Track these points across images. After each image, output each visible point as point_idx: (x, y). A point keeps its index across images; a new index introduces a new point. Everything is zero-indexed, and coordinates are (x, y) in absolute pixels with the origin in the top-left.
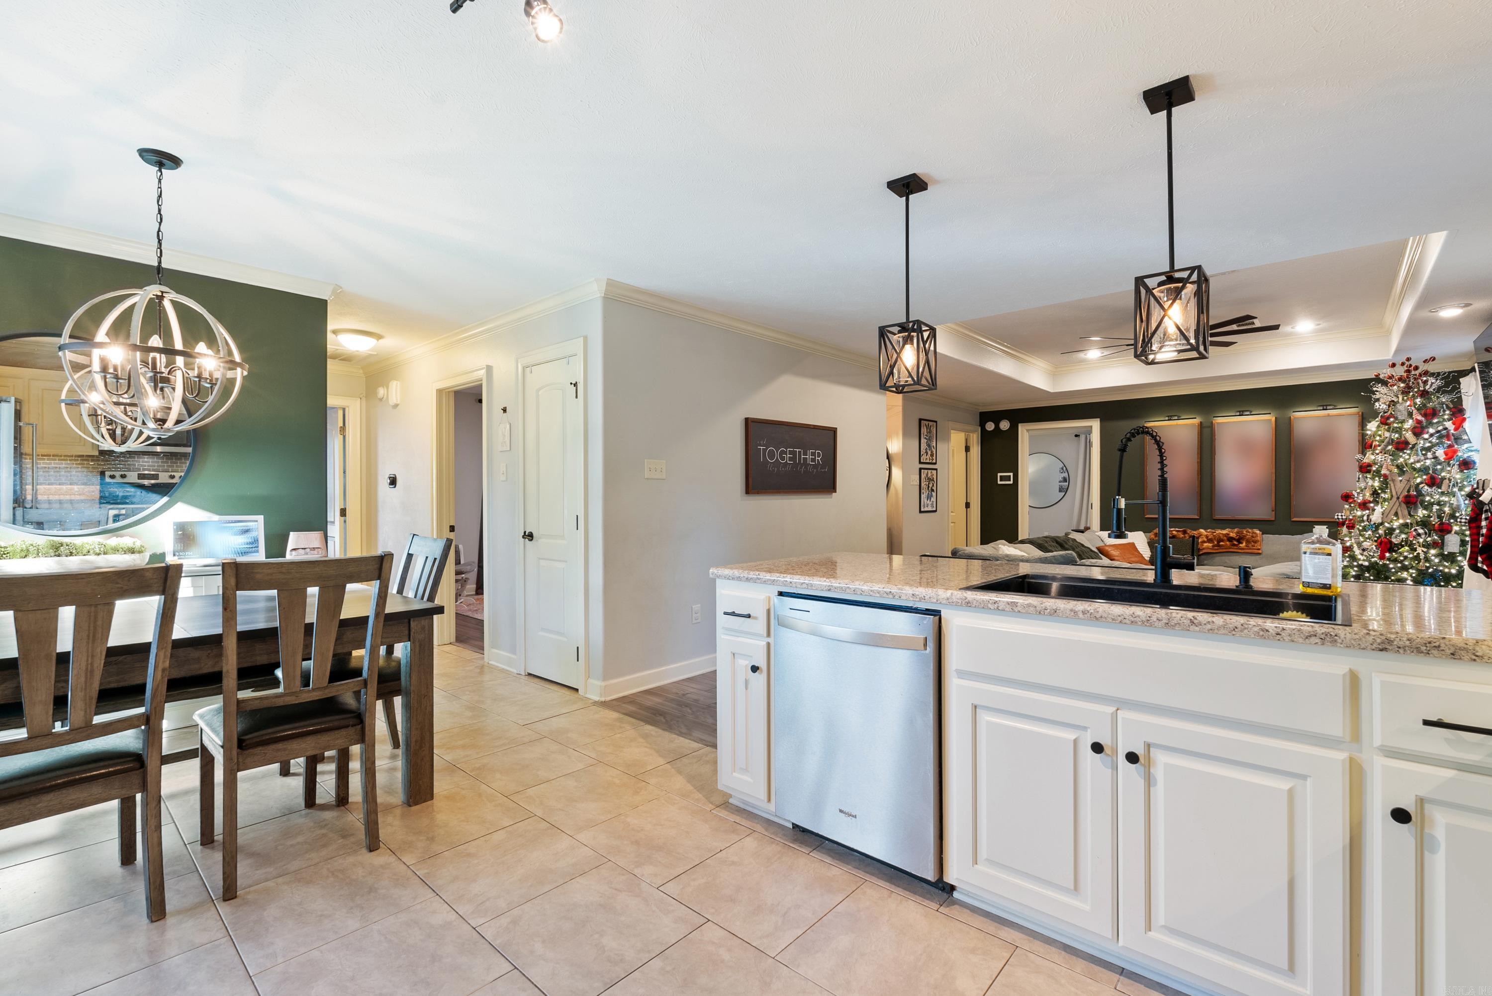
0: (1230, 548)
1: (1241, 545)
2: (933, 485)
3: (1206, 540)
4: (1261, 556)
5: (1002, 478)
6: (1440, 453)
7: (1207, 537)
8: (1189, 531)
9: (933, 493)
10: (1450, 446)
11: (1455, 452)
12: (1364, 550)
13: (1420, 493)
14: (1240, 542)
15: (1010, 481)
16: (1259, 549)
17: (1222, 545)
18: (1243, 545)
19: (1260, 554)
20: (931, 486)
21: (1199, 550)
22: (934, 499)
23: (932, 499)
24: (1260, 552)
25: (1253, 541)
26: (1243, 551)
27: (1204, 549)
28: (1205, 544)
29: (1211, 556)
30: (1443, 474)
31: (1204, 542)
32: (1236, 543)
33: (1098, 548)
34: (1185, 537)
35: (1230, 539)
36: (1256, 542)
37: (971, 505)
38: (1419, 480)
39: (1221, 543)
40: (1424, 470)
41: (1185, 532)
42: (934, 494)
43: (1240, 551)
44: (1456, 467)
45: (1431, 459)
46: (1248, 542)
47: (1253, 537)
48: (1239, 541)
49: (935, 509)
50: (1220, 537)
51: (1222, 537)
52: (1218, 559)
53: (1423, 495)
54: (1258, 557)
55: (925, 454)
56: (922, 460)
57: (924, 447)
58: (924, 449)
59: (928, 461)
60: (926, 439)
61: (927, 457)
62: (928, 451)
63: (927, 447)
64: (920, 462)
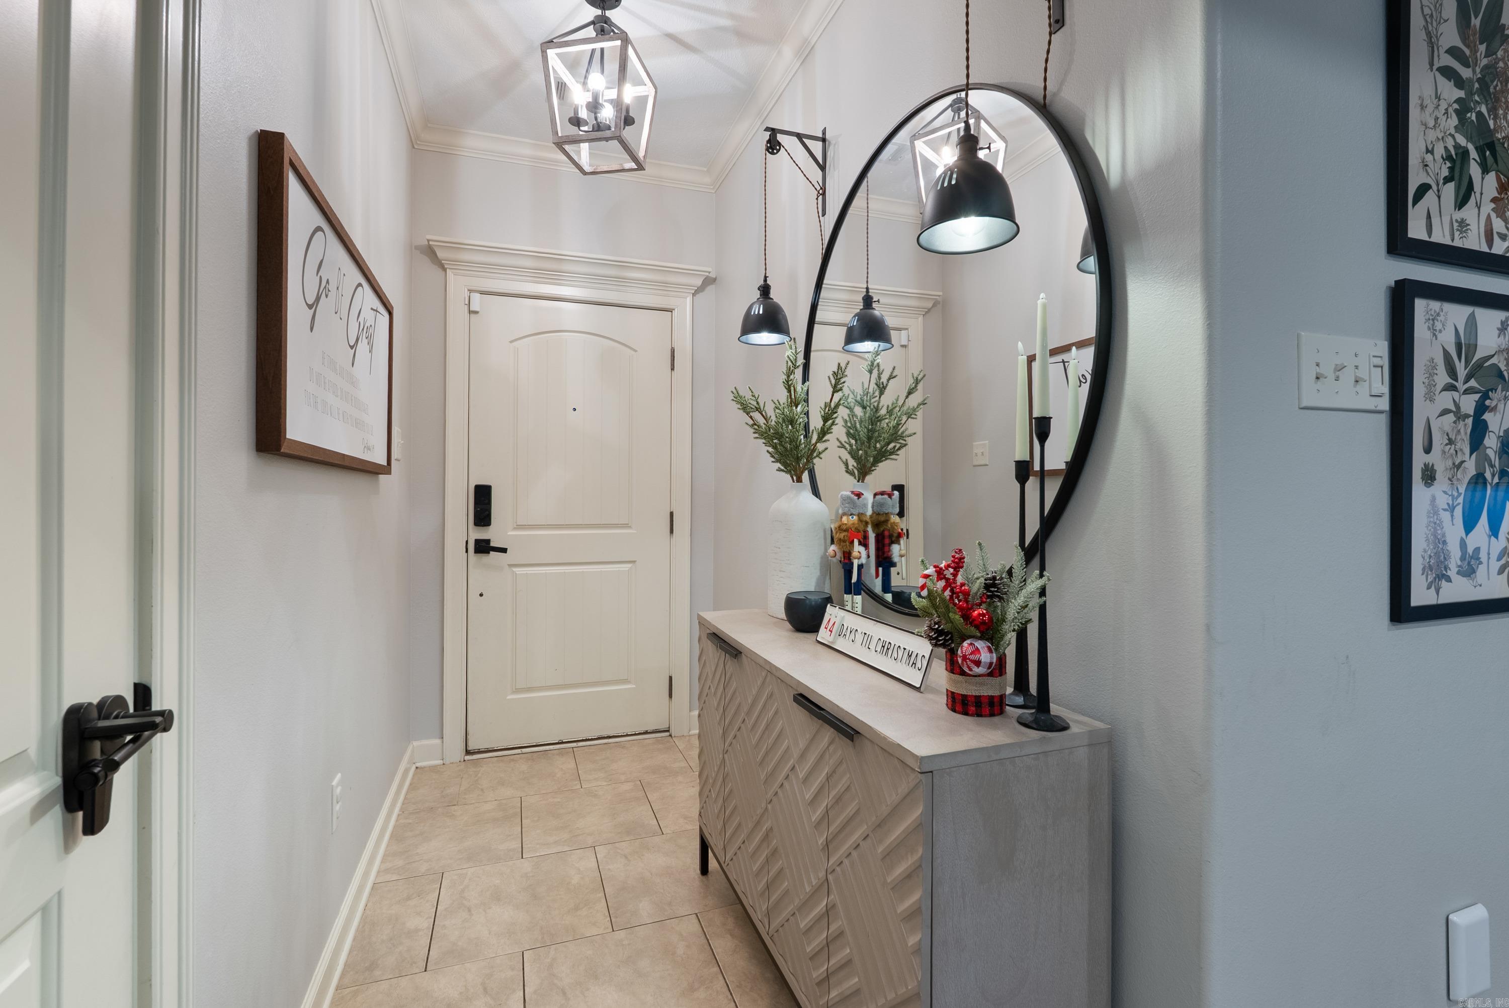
55: (1451, 186)
56: (1416, 230)
57: (1432, 135)
58: (1439, 151)
59: (1474, 241)
60: (1459, 83)
61: (1468, 213)
62: (1475, 170)
63: (1462, 140)
64: (1399, 243)
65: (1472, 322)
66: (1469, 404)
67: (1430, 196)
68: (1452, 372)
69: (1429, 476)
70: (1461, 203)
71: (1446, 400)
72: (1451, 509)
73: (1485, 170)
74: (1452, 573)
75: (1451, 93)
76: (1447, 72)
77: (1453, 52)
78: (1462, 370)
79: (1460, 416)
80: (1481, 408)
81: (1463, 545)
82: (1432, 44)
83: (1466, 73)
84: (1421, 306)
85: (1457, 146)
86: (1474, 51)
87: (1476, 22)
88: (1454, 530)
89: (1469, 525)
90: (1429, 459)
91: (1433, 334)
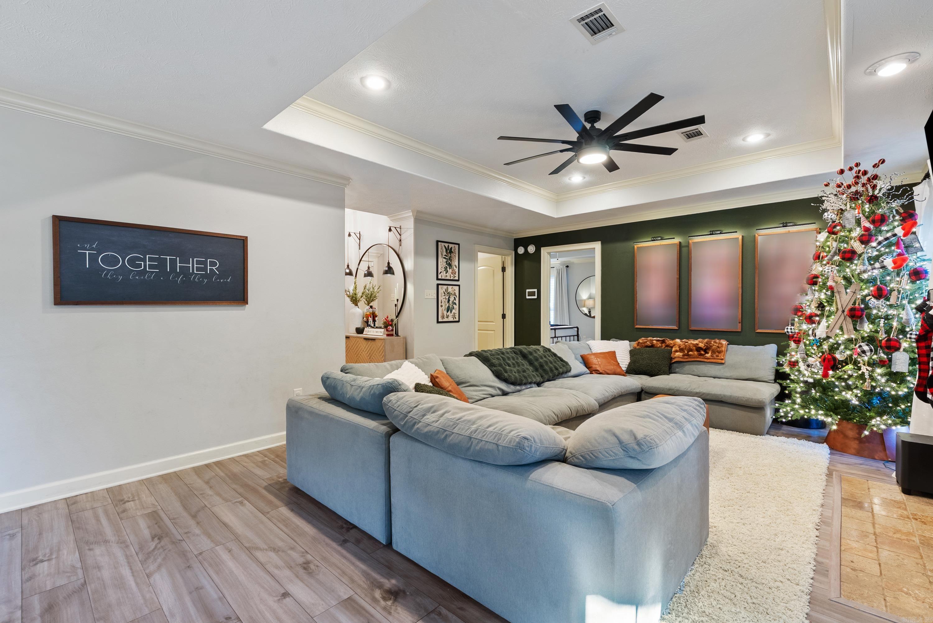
0: (698, 358)
1: (707, 355)
2: (454, 299)
3: (678, 349)
4: (724, 366)
5: (529, 294)
6: (889, 262)
7: (679, 347)
8: (666, 341)
9: (455, 306)
10: (899, 255)
11: (904, 260)
12: (809, 366)
13: (867, 307)
15: (535, 296)
16: (722, 359)
17: (691, 355)
18: (708, 355)
19: (722, 364)
20: (451, 299)
21: (672, 358)
23: (454, 311)
24: (723, 361)
25: (718, 351)
26: (708, 361)
27: (675, 358)
28: (677, 354)
29: (682, 364)
30: (891, 286)
31: (676, 351)
32: (703, 353)
33: (582, 356)
35: (699, 349)
36: (721, 352)
37: (507, 316)
38: (866, 292)
39: (690, 353)
40: (872, 281)
41: (663, 342)
43: (706, 360)
44: (906, 277)
45: (878, 268)
46: (713, 352)
47: (718, 347)
48: (706, 351)
49: (458, 320)
50: (690, 346)
51: (691, 347)
52: (688, 367)
53: (870, 308)
54: (721, 366)
55: (445, 271)
56: (440, 277)
57: (442, 265)
58: (443, 267)
59: (448, 278)
60: (446, 259)
61: (447, 274)
62: (448, 269)
63: (446, 266)
64: (438, 279)
65: (447, 287)
66: (447, 297)
67: (442, 273)
68: (445, 294)
69: (442, 307)
70: (446, 273)
71: (444, 297)
72: (445, 310)
73: (450, 269)
74: (445, 317)
76: (444, 258)
77: (445, 255)
78: (446, 293)
79: (446, 299)
80: (449, 298)
81: (447, 314)
82: (442, 254)
83: (447, 257)
84: (440, 286)
85: (446, 267)
86: (448, 254)
87: (448, 251)
88: (445, 312)
89: (448, 312)
90: (442, 305)
91: (442, 289)
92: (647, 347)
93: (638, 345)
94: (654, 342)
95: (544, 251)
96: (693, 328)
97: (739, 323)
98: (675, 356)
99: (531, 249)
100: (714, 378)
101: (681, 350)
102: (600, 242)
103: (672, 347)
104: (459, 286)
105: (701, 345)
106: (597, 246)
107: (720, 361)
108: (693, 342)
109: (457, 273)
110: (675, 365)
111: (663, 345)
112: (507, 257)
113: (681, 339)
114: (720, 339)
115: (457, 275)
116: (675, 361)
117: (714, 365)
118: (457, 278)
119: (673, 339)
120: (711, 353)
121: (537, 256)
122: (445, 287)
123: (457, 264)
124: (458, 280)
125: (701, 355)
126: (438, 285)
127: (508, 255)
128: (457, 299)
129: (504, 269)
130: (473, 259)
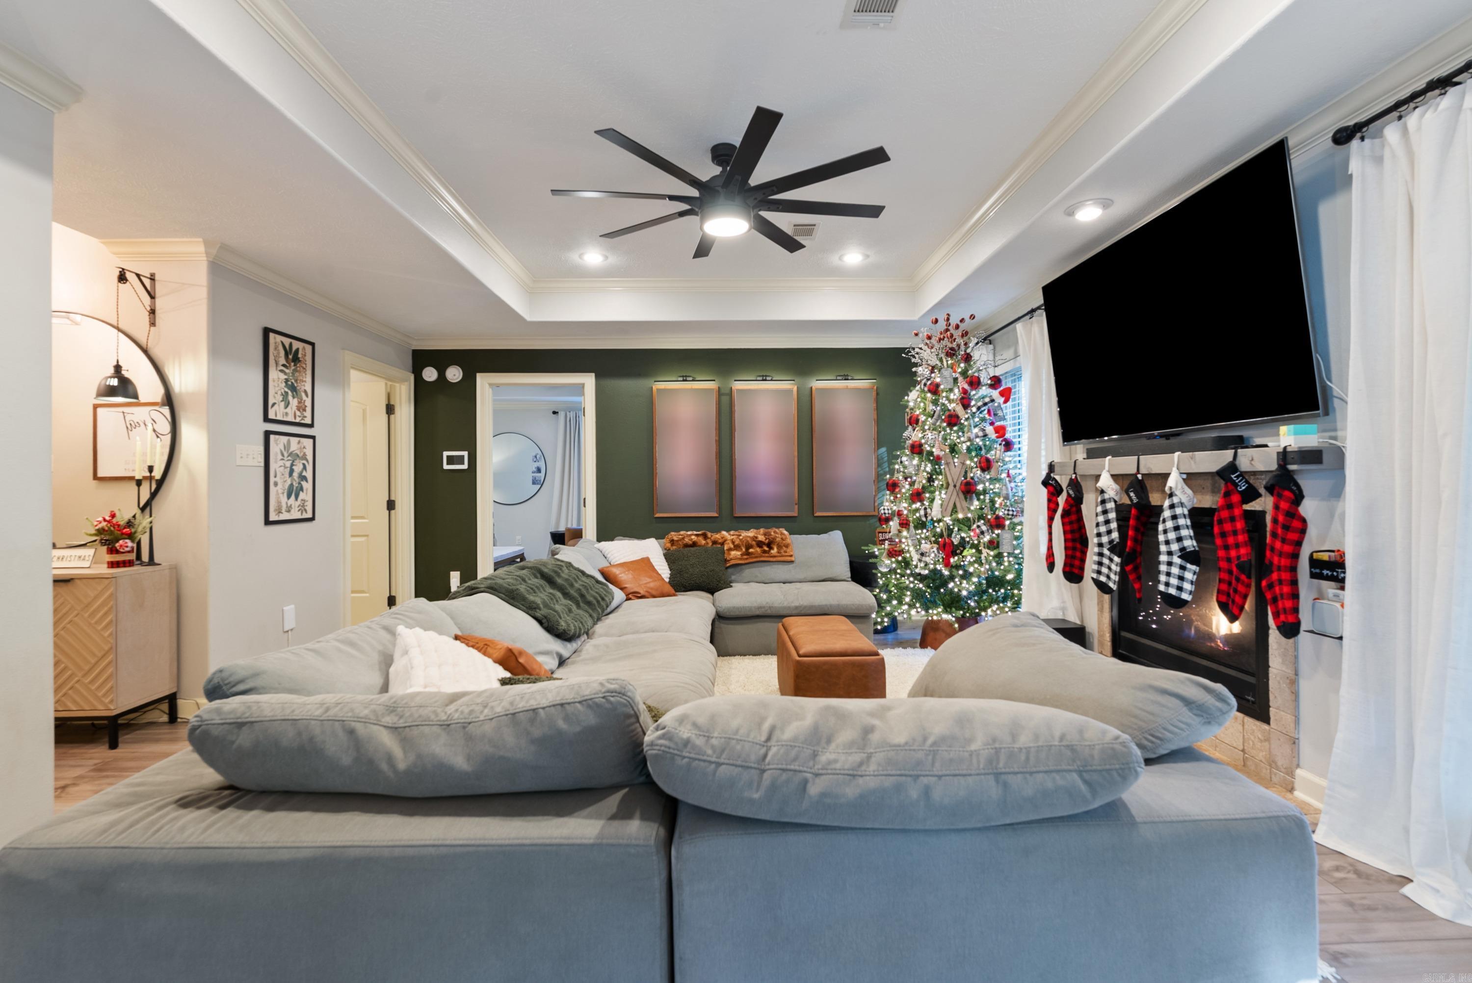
0: (761, 556)
1: (772, 551)
2: (305, 468)
3: (732, 546)
4: (794, 565)
5: (451, 460)
7: (733, 543)
8: (709, 534)
9: (304, 483)
12: (922, 554)
14: (771, 548)
15: (464, 464)
16: (791, 556)
17: (752, 553)
18: (774, 551)
19: (792, 562)
20: (298, 468)
21: (726, 561)
22: (306, 495)
23: (302, 495)
24: (793, 559)
25: (783, 546)
26: (774, 559)
27: (731, 559)
28: (733, 553)
29: (743, 568)
31: (730, 550)
32: (766, 549)
33: (603, 572)
34: (708, 543)
35: (760, 544)
36: (787, 546)
37: (398, 505)
39: (751, 550)
40: (976, 451)
41: (705, 536)
42: (307, 486)
43: (771, 559)
46: (779, 547)
47: (782, 539)
48: (770, 545)
49: (310, 515)
50: (748, 541)
51: (750, 542)
52: (748, 572)
54: (791, 566)
55: (283, 403)
56: (271, 416)
57: (277, 389)
58: (279, 393)
59: (290, 418)
60: (285, 373)
61: (288, 410)
62: (290, 398)
63: (286, 390)
64: (266, 419)
65: (289, 442)
66: (288, 464)
67: (276, 406)
68: (283, 455)
69: (276, 484)
70: (286, 407)
71: (281, 463)
72: (283, 493)
73: (294, 397)
74: (283, 511)
75: (283, 377)
76: (281, 371)
77: (284, 365)
78: (286, 454)
79: (285, 467)
80: (292, 465)
81: (287, 503)
82: (277, 364)
83: (287, 371)
84: (272, 437)
85: (285, 392)
86: (290, 364)
87: (290, 357)
88: (284, 499)
89: (289, 497)
90: (276, 479)
91: (277, 444)
92: (686, 546)
93: (672, 545)
94: (693, 537)
95: (484, 382)
96: (738, 513)
97: (796, 504)
98: (731, 557)
99: (454, 374)
100: (784, 583)
101: (737, 547)
102: (593, 375)
103: (723, 544)
104: (313, 438)
105: (761, 538)
106: (588, 381)
107: (789, 559)
108: (747, 534)
109: (309, 409)
110: (730, 570)
111: (709, 541)
112: (397, 385)
113: (728, 531)
114: (778, 528)
115: (308, 413)
116: (731, 564)
117: (778, 564)
118: (308, 421)
119: (718, 531)
120: (778, 549)
121: (468, 388)
122: (284, 439)
123: (308, 388)
124: (311, 426)
125: (765, 552)
126: (267, 434)
127: (402, 381)
128: (310, 468)
129: (390, 409)
130: (340, 382)
